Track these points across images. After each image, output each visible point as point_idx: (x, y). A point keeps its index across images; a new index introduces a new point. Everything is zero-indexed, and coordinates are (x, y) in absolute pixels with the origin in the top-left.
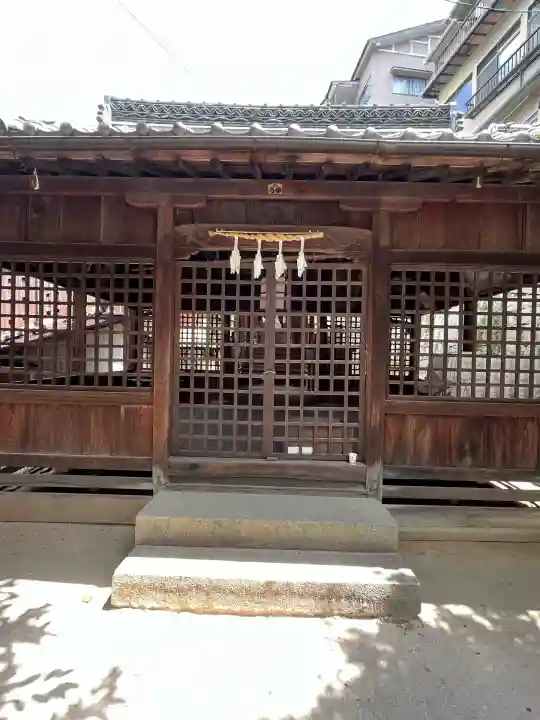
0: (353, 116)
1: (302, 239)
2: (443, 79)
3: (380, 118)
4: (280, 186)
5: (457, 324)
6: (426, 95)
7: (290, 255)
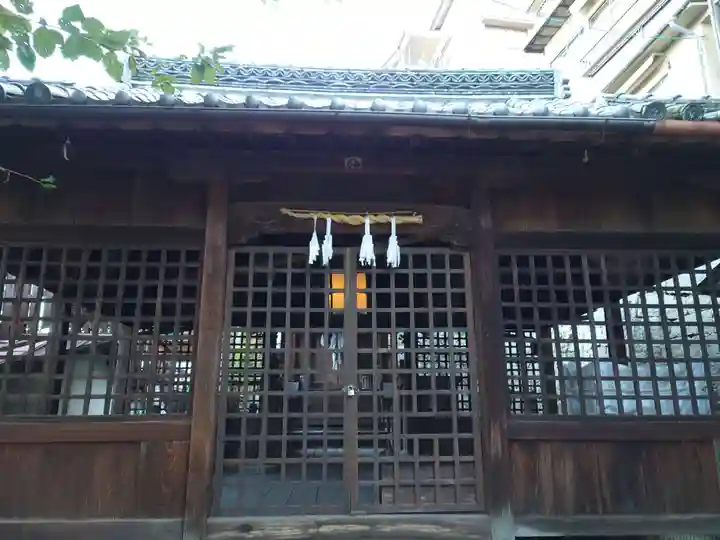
0: (438, 81)
1: (394, 221)
2: (554, 21)
3: (471, 82)
4: (359, 160)
5: (603, 320)
6: (530, 48)
7: (381, 240)
